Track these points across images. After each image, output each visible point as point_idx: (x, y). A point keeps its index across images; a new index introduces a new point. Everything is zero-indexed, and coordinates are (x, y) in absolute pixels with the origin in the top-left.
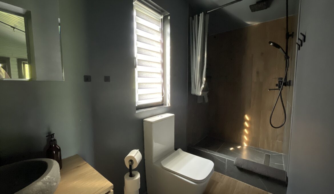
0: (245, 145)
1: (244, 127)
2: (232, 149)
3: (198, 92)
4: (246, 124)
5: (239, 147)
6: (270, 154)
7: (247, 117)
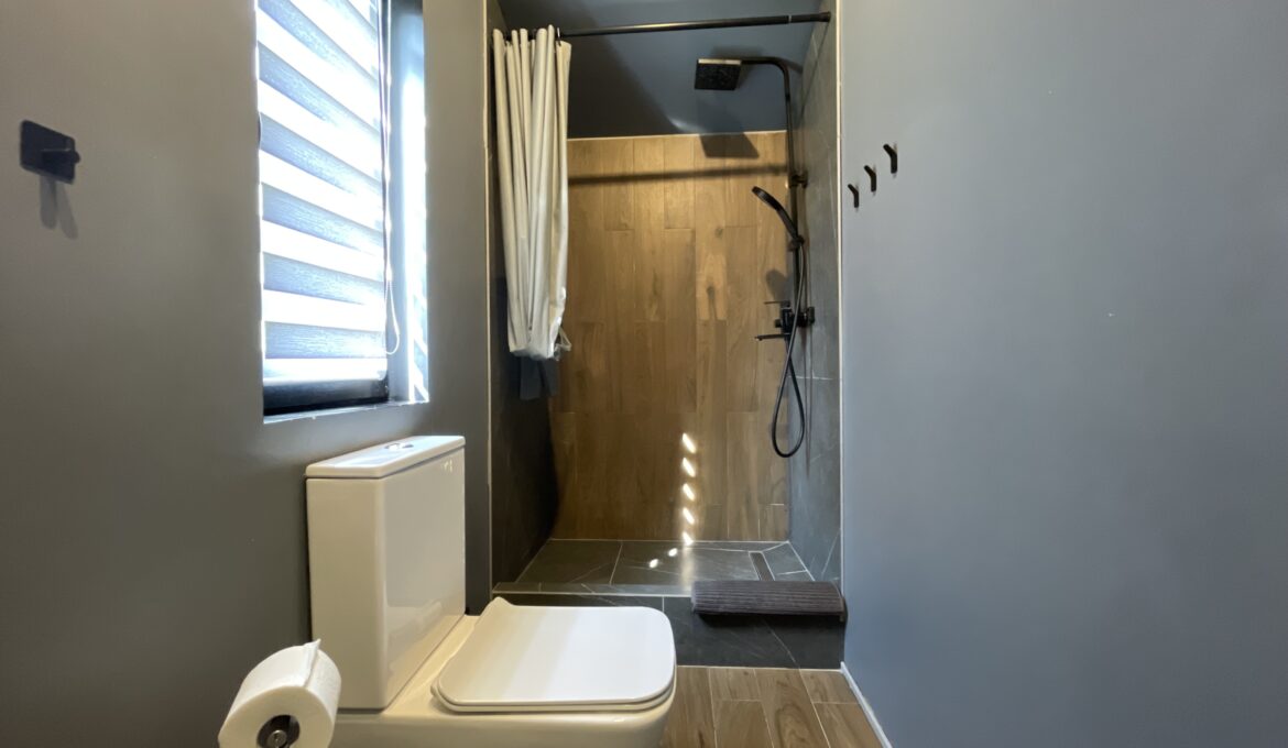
0: (688, 540)
1: (681, 478)
2: (654, 563)
3: (540, 342)
4: (688, 467)
5: (673, 552)
6: (761, 552)
7: (688, 443)
